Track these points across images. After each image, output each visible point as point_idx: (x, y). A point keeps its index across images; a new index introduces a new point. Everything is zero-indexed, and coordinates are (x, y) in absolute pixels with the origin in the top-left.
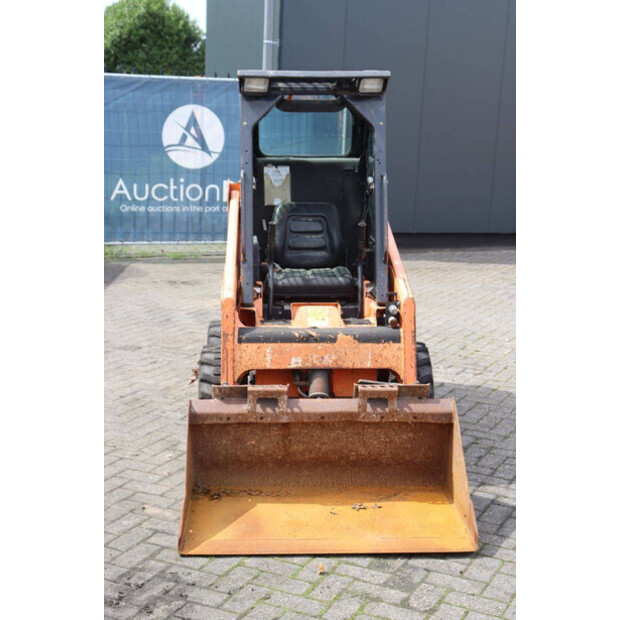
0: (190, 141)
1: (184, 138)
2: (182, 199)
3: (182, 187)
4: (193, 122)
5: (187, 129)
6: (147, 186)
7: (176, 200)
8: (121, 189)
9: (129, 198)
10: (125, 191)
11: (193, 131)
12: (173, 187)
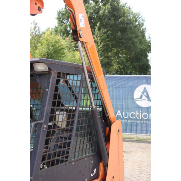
0: (144, 97)
1: (142, 96)
2: (141, 118)
3: (141, 113)
4: (145, 90)
5: (143, 93)
6: (128, 113)
7: (139, 118)
8: (119, 114)
9: (122, 117)
10: (120, 115)
11: (145, 94)
12: (137, 114)
